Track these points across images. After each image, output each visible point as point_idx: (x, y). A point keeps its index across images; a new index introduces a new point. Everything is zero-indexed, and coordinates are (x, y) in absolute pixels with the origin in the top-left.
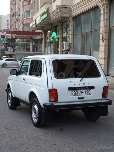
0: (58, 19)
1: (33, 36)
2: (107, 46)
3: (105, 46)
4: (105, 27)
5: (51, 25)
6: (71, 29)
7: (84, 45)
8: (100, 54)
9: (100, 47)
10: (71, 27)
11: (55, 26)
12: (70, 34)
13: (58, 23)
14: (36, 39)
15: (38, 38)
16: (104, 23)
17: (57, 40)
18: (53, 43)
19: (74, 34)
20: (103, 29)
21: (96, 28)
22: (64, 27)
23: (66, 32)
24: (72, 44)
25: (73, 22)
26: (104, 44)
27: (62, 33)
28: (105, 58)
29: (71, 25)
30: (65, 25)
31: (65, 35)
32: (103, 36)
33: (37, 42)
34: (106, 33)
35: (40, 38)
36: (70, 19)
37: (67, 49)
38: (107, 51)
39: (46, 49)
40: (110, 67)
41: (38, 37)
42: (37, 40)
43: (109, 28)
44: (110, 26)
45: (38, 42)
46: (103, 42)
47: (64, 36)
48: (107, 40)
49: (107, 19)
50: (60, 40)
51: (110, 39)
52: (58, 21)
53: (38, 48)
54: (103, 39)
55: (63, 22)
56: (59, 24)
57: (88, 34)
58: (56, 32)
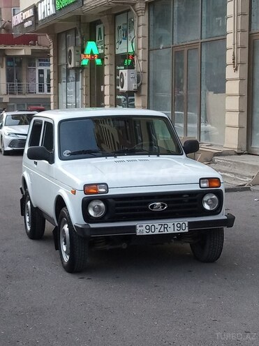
0: (107, 7)
1: (9, 47)
2: (246, 81)
3: (241, 80)
4: (239, 33)
5: (80, 20)
6: (140, 35)
7: (182, 77)
8: (228, 100)
9: (228, 84)
10: (141, 28)
11: (91, 23)
12: (140, 46)
13: (101, 16)
14: (17, 57)
15: (22, 53)
16: (236, 23)
17: (98, 62)
18: (86, 72)
19: (151, 48)
20: (235, 37)
21: (215, 35)
22: (120, 27)
23: (124, 42)
24: (147, 74)
25: (147, 14)
26: (237, 75)
27: (113, 44)
28: (241, 111)
29: (141, 23)
30: (121, 21)
31: (122, 49)
32: (234, 55)
33: (20, 65)
34: (243, 47)
35: (30, 54)
36: (138, 6)
37: (134, 87)
38: (245, 94)
39: (62, 86)
40: (254, 132)
41: (25, 51)
42: (18, 60)
43: (250, 36)
44: (253, 32)
45: (24, 65)
46: (236, 69)
47: (118, 52)
48: (246, 66)
49: (243, 14)
50: (106, 62)
51: (253, 64)
52: (103, 12)
53: (24, 83)
54: (234, 62)
55: (116, 12)
56: (104, 19)
57: (192, 47)
58: (93, 39)
